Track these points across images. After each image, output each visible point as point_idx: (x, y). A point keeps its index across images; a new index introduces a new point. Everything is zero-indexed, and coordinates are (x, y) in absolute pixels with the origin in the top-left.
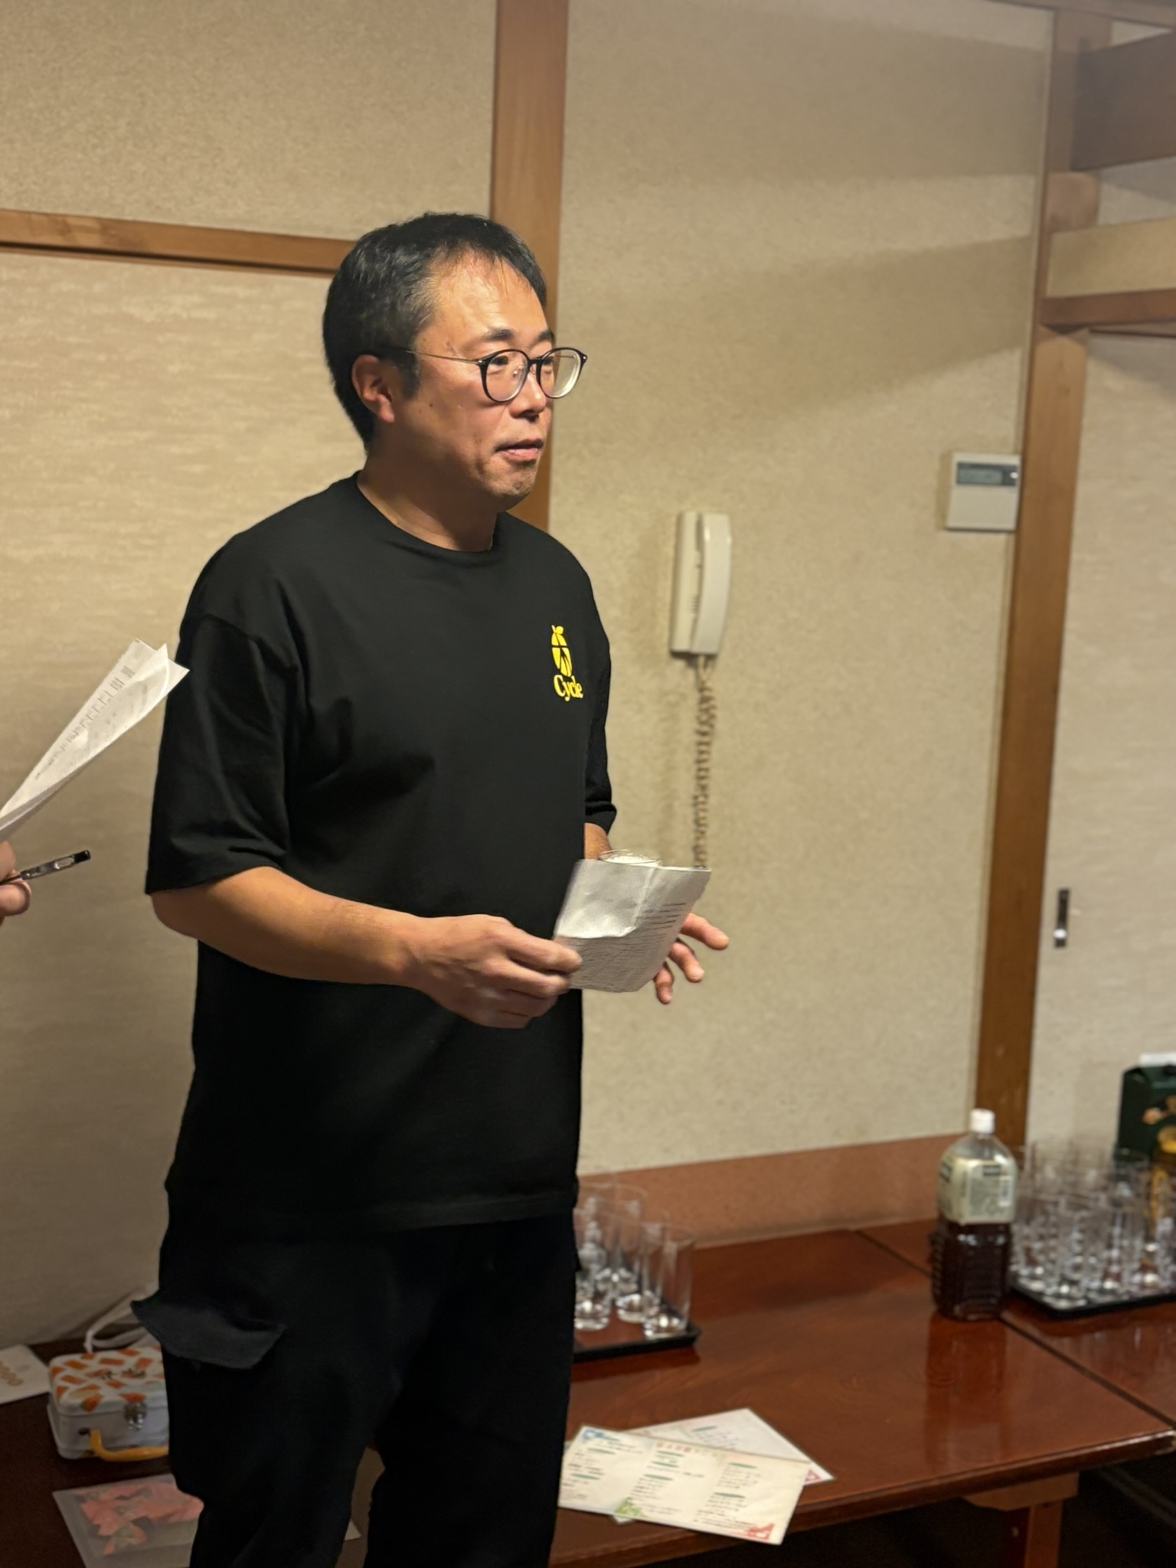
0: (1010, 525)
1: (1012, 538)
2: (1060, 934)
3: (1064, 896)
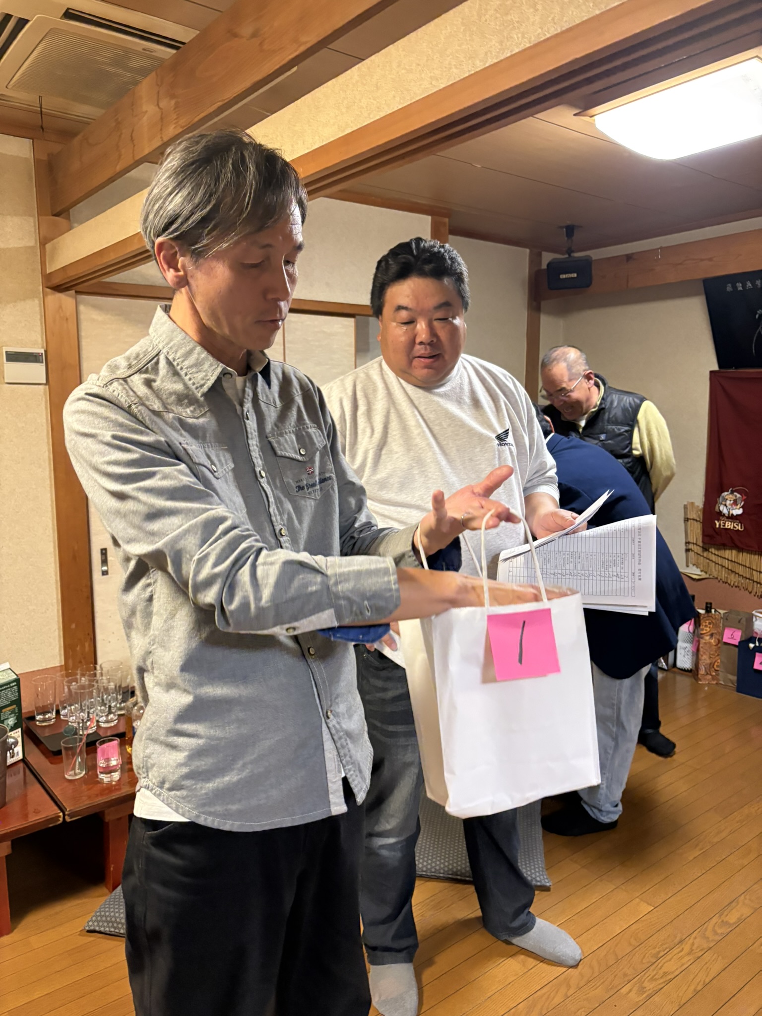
0: (44, 382)
1: (47, 387)
2: (105, 568)
3: (104, 552)
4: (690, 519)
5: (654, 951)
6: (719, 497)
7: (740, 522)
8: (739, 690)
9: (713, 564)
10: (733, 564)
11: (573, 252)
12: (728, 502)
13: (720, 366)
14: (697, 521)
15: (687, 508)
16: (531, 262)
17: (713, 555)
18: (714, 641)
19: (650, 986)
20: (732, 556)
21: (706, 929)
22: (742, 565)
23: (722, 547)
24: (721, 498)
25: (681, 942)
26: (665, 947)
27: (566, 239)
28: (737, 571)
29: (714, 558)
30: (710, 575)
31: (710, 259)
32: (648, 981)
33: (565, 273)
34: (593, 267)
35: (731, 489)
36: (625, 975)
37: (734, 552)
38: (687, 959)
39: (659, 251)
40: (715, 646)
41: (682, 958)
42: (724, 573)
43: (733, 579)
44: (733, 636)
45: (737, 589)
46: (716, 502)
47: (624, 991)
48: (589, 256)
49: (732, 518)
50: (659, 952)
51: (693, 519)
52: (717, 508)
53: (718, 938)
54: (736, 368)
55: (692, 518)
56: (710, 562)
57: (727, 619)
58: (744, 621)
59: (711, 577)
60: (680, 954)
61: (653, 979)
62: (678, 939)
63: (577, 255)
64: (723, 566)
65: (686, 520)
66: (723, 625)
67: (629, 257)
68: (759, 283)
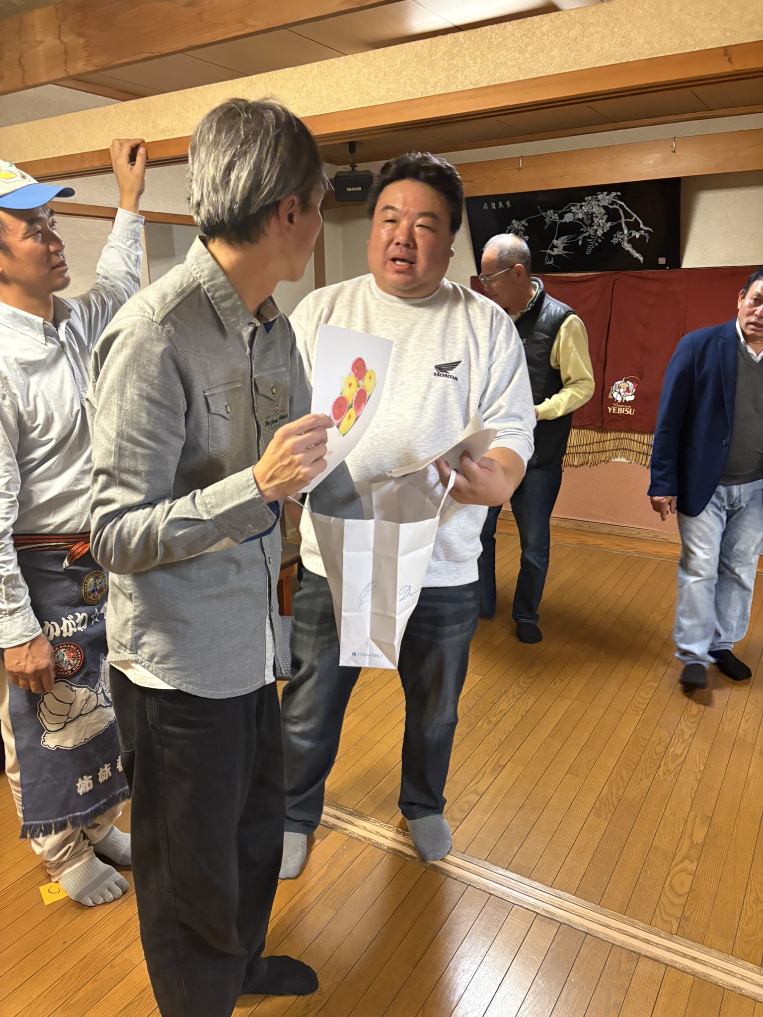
5: (491, 700)
19: (494, 720)
21: (519, 682)
25: (506, 692)
31: (471, 181)
32: (492, 717)
33: (351, 186)
36: (477, 716)
38: (512, 700)
41: (509, 700)
47: (479, 725)
48: (369, 171)
50: (494, 700)
53: (528, 685)
60: (508, 698)
61: (495, 715)
62: (503, 691)
63: (359, 169)
68: (508, 203)
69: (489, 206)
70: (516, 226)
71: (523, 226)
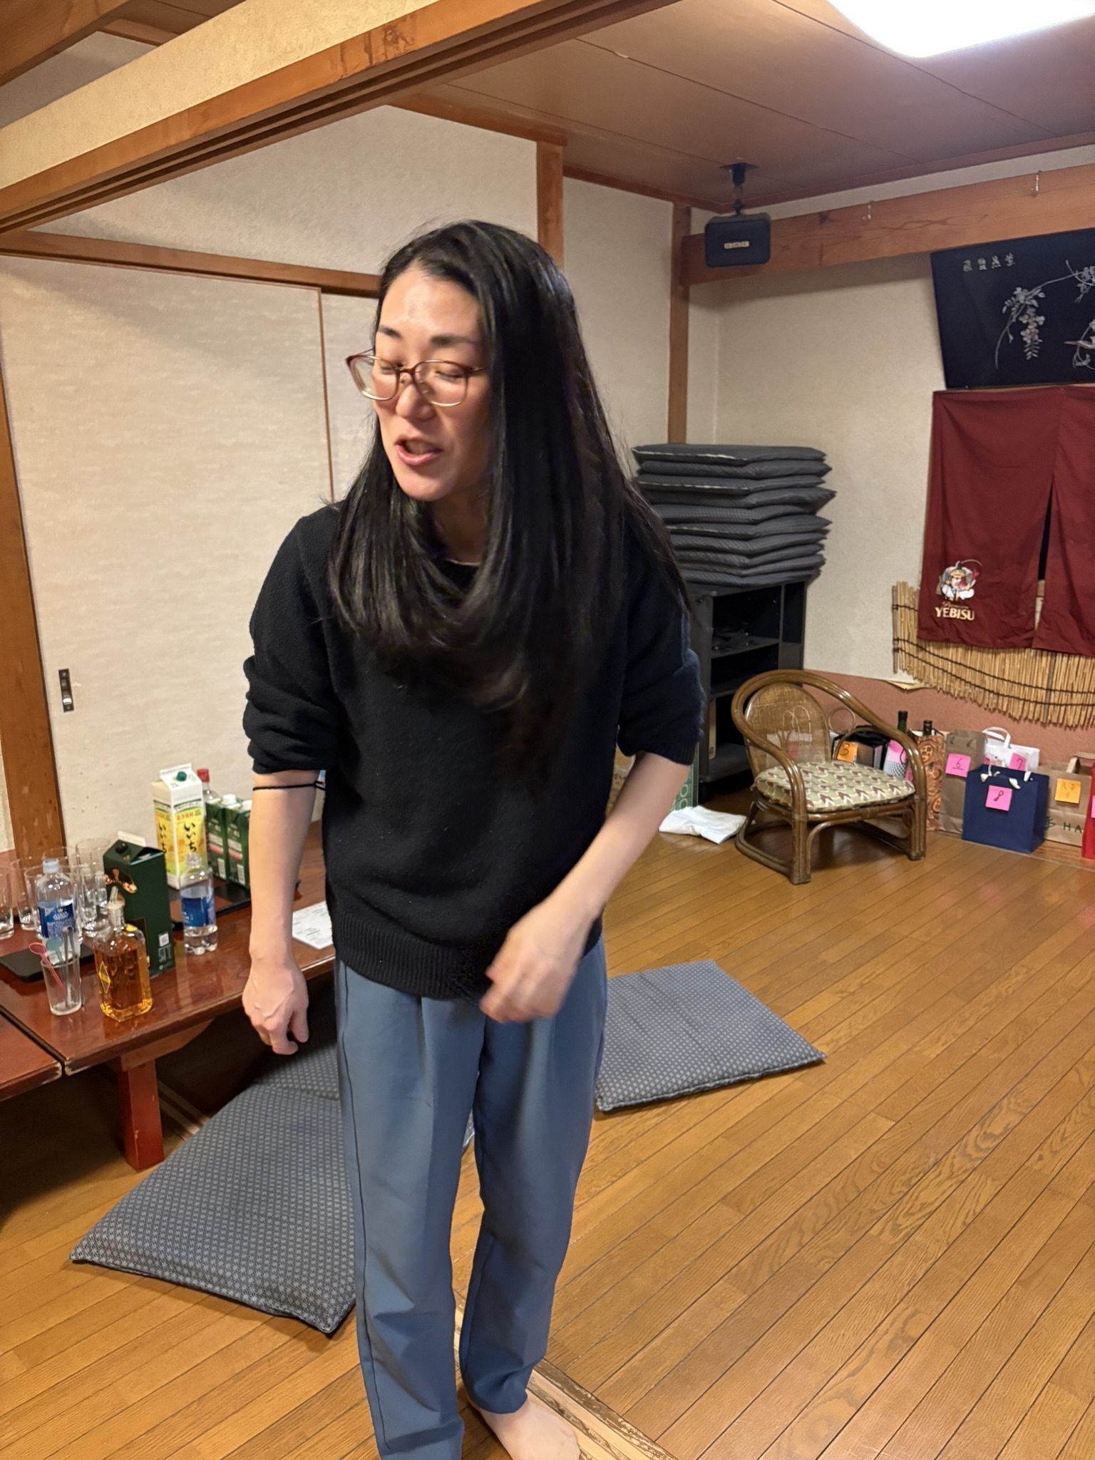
2: (68, 700)
3: (64, 674)
4: (901, 606)
5: (904, 1178)
6: (942, 574)
7: (970, 609)
8: (966, 836)
9: (932, 668)
10: (958, 666)
11: (743, 207)
12: (954, 581)
13: (948, 384)
14: (910, 608)
15: (897, 591)
16: (676, 223)
17: (931, 656)
18: (935, 773)
19: (905, 1223)
20: (957, 657)
21: (966, 1146)
22: (970, 668)
23: (944, 644)
24: (944, 575)
25: (936, 1163)
26: (917, 1171)
27: (733, 185)
28: (963, 677)
29: (932, 659)
30: (926, 683)
31: (943, 222)
32: (904, 1217)
33: (732, 241)
34: (773, 233)
35: (958, 562)
36: (872, 1212)
37: (960, 650)
38: (949, 1183)
39: (869, 207)
40: (936, 779)
41: (941, 1183)
42: (945, 679)
43: (957, 687)
44: (959, 765)
45: (963, 701)
46: (938, 582)
47: (874, 1231)
48: (764, 214)
49: (958, 603)
50: (910, 1180)
51: (905, 607)
52: (938, 589)
53: (983, 1155)
54: (969, 389)
55: (903, 604)
56: (928, 666)
57: (952, 743)
58: (974, 744)
59: (928, 686)
60: (939, 1179)
61: (909, 1214)
62: (932, 1160)
63: (748, 212)
64: (944, 671)
65: (895, 607)
66: (946, 750)
67: (823, 217)
68: (1009, 258)
69: (975, 266)
70: (1021, 299)
71: (1036, 298)
